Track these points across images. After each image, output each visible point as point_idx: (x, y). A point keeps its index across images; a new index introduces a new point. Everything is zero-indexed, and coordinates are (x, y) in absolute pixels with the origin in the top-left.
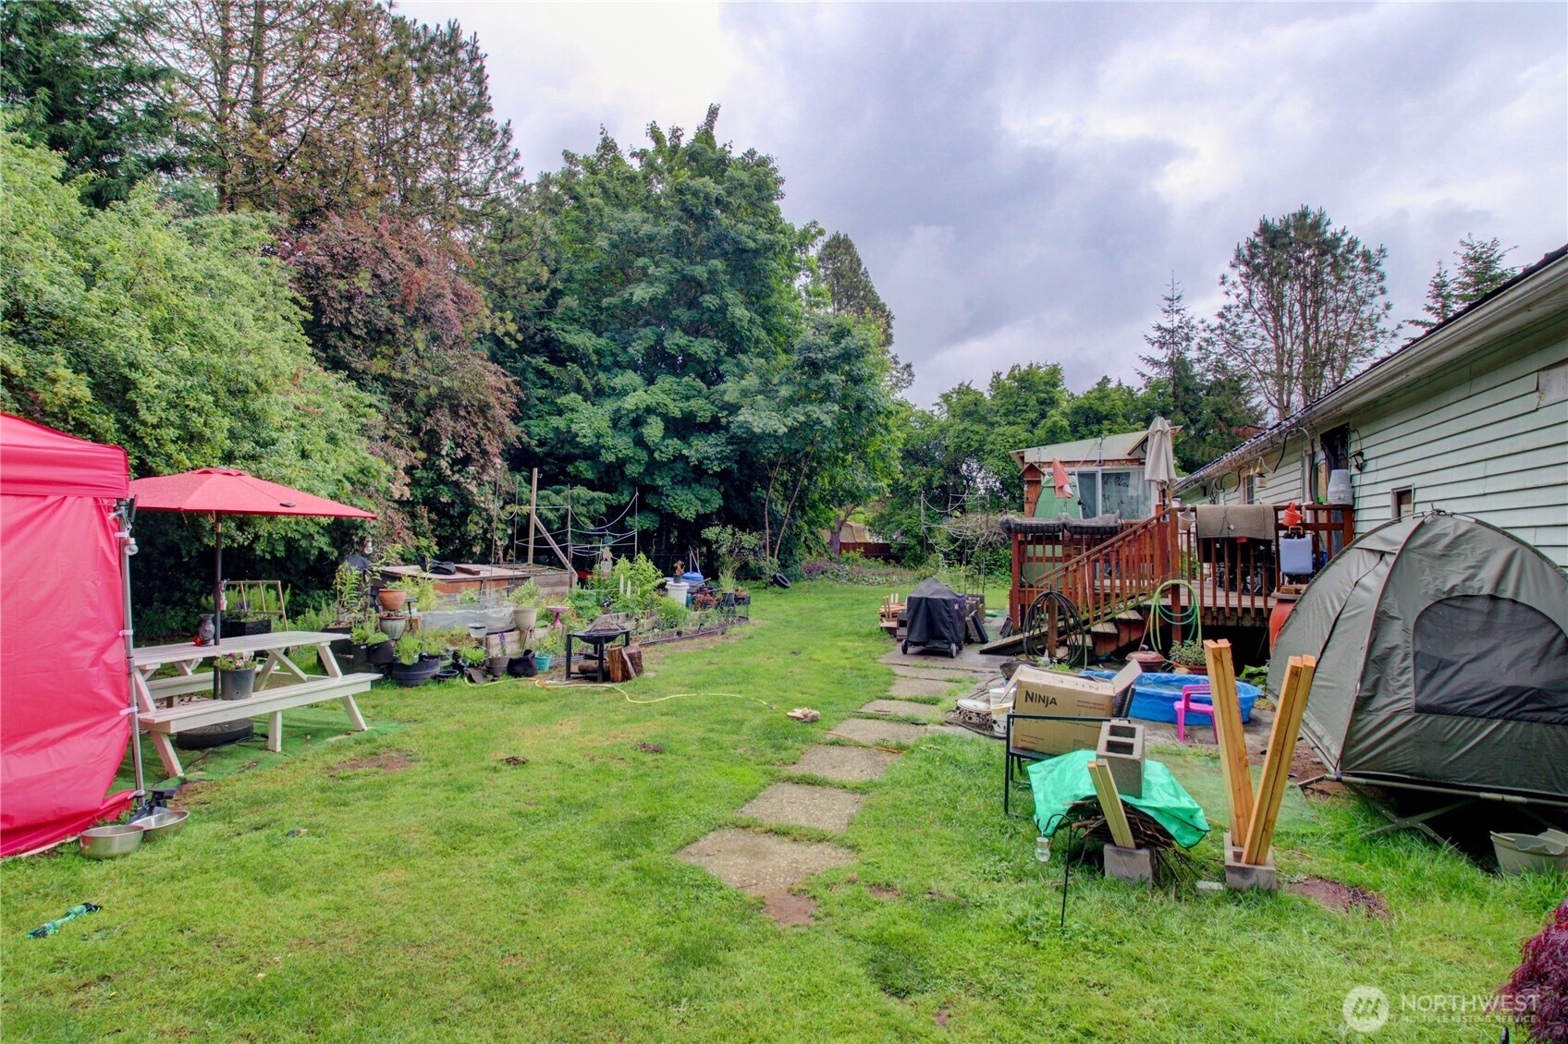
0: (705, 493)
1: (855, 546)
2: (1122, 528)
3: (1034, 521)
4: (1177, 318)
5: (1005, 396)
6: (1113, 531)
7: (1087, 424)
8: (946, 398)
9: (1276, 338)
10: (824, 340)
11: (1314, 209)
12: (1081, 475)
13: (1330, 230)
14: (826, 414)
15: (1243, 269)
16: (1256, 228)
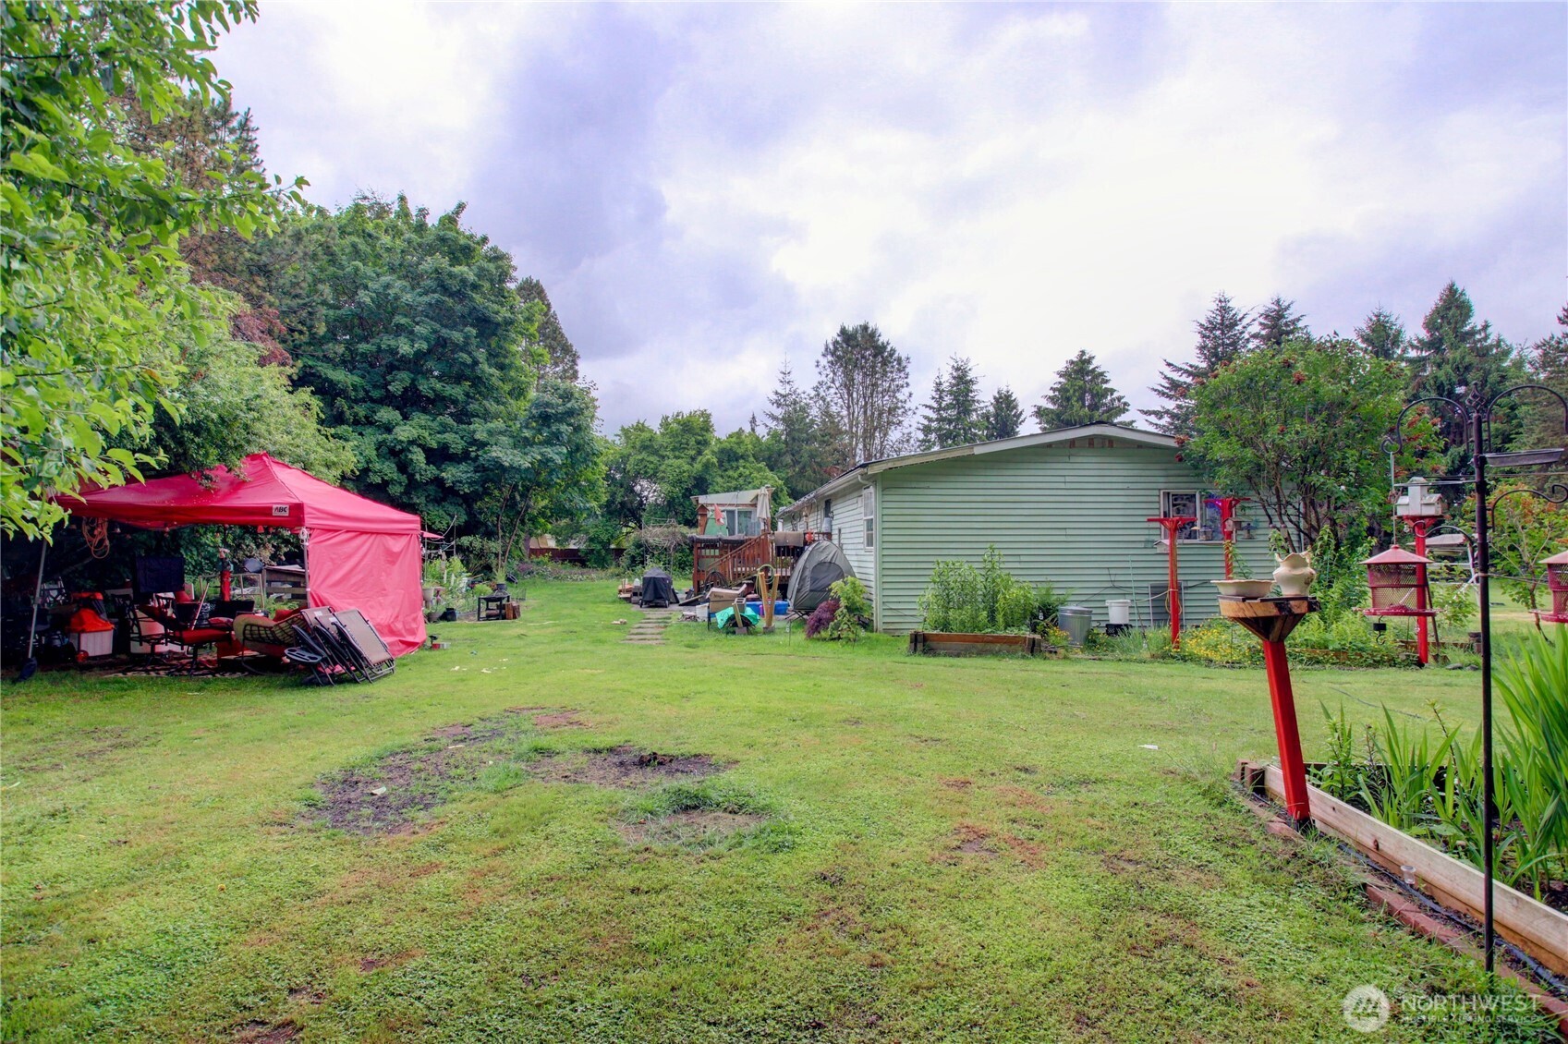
0: (452, 509)
1: (542, 551)
2: (746, 540)
3: (705, 537)
4: (788, 387)
5: (673, 436)
6: (741, 542)
7: (729, 461)
8: (625, 432)
9: (848, 407)
10: (556, 400)
11: (871, 326)
12: (728, 512)
13: (881, 339)
14: (557, 454)
15: (830, 358)
16: (838, 331)
